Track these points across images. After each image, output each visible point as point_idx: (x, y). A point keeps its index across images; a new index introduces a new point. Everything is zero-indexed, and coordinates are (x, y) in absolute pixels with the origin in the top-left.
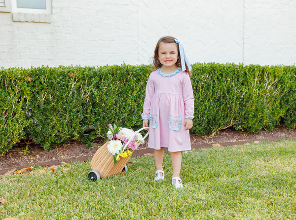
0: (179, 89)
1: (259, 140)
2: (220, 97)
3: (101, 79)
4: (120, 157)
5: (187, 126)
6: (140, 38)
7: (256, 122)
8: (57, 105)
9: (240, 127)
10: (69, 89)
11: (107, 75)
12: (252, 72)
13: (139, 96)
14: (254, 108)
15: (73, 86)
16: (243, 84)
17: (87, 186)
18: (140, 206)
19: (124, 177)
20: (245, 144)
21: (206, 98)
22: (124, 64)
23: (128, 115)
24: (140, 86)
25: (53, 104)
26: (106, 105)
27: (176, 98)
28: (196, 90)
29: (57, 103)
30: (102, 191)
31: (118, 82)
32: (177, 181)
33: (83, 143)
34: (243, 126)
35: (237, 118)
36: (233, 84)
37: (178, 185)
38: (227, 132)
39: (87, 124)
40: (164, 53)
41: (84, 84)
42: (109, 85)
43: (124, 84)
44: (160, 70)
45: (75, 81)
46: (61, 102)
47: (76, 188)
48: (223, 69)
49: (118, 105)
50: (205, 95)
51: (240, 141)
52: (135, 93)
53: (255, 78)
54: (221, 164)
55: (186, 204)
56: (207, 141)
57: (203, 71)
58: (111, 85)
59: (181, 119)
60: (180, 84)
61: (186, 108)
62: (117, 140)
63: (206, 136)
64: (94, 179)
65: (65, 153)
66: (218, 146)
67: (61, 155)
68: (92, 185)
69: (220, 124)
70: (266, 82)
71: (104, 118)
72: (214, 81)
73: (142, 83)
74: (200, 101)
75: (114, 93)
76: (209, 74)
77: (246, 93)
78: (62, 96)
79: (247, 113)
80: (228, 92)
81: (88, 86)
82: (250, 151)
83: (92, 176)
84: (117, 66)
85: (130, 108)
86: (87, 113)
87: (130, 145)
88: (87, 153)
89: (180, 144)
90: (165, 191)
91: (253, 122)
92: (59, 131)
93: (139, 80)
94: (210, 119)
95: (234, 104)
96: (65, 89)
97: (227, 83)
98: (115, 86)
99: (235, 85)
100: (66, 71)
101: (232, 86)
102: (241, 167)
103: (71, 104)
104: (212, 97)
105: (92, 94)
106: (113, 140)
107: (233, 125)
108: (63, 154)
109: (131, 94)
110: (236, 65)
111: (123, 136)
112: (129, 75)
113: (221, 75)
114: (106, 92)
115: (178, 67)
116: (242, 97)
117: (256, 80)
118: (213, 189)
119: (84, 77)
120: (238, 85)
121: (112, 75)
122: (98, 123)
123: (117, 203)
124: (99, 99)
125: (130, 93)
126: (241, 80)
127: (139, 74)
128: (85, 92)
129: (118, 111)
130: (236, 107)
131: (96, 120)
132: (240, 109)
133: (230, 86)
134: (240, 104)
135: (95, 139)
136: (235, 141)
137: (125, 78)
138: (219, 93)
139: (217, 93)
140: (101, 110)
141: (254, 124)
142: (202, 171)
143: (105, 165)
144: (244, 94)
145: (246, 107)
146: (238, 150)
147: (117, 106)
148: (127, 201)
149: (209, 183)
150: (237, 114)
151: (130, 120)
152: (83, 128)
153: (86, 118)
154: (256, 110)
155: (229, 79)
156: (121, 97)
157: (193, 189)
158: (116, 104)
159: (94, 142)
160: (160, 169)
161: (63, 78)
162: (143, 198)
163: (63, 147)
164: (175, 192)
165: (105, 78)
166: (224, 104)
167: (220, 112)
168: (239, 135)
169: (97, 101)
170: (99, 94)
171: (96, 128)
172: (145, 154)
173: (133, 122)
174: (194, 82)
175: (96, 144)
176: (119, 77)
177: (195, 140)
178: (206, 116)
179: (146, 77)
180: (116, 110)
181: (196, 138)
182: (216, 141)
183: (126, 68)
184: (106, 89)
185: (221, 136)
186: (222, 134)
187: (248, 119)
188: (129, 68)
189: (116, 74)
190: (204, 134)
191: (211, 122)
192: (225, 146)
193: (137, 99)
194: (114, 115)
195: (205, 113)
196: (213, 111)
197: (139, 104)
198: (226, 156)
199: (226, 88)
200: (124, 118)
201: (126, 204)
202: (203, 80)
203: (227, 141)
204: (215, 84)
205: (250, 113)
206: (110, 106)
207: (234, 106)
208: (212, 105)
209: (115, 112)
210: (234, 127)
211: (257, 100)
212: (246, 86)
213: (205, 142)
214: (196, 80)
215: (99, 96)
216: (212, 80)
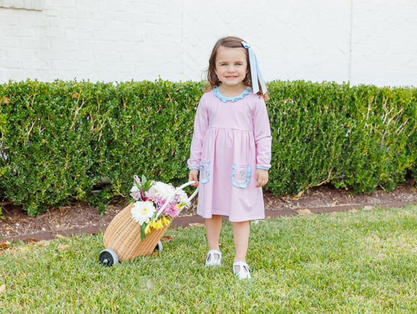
0: (248, 121)
1: (373, 205)
2: (312, 135)
3: (122, 102)
4: (151, 228)
5: (260, 181)
6: (185, 38)
7: (368, 175)
8: (50, 144)
9: (342, 184)
10: (70, 118)
11: (131, 96)
12: (363, 96)
13: (183, 131)
14: (365, 153)
15: (76, 113)
16: (348, 115)
17: (97, 274)
18: (182, 306)
19: (157, 260)
20: (350, 211)
21: (289, 136)
22: (160, 79)
23: (165, 161)
24: (184, 116)
25: (44, 141)
26: (130, 145)
27: (242, 137)
28: (274, 123)
29: (50, 140)
30: (121, 281)
31: (150, 108)
32: (242, 268)
33: (91, 205)
34: (347, 181)
35: (338, 169)
36: (333, 115)
37: (243, 274)
38: (321, 191)
39: (98, 174)
40: (225, 64)
41: (95, 111)
42: (135, 113)
43: (160, 112)
44: (217, 90)
45: (80, 105)
46: (57, 138)
47: (79, 276)
48: (318, 90)
49: (149, 145)
50: (287, 132)
51: (341, 205)
52: (176, 127)
53: (367, 106)
54: (313, 241)
55: (256, 304)
56: (289, 205)
57: (285, 93)
58: (139, 113)
59: (249, 169)
60: (249, 114)
61: (259, 151)
62: (147, 202)
63: (288, 197)
64: (109, 262)
65: (61, 221)
66: (306, 214)
67: (56, 224)
68: (105, 272)
69: (311, 178)
70: (385, 114)
71: (126, 164)
72: (302, 110)
73: (188, 111)
74: (280, 141)
75: (142, 125)
76: (296, 98)
77: (353, 130)
78: (59, 128)
79: (356, 163)
80: (325, 128)
81: (101, 113)
82: (358, 222)
83: (105, 258)
84: (149, 83)
85: (167, 151)
86: (98, 157)
87: (168, 210)
88: (97, 221)
89: (248, 209)
90: (222, 283)
91: (363, 177)
92: (52, 185)
93: (183, 105)
94: (296, 170)
95: (333, 147)
96: (63, 118)
97: (323, 112)
98: (144, 114)
99: (337, 117)
100: (66, 88)
101: (331, 118)
102: (343, 247)
103: (73, 142)
104: (299, 135)
105: (108, 126)
106: (139, 200)
107: (331, 181)
108: (59, 222)
109: (170, 128)
110: (337, 85)
111: (157, 194)
112: (167, 96)
113: (315, 100)
114: (130, 124)
115: (247, 85)
116: (347, 135)
117: (369, 109)
118: (298, 280)
119: (95, 99)
120: (340, 117)
121: (140, 96)
122: (117, 174)
123: (146, 301)
124: (119, 134)
125: (168, 125)
126: (346, 108)
127: (183, 97)
128: (96, 123)
129: (148, 154)
130: (336, 151)
131: (114, 169)
132: (344, 156)
133: (328, 118)
134: (343, 146)
135: (110, 199)
136: (333, 205)
137: (160, 102)
138: (311, 129)
139: (307, 128)
140: (121, 153)
141: (365, 180)
142: (281, 252)
143: (126, 241)
144: (349, 131)
145: (352, 151)
146: (339, 220)
147: (147, 147)
148: (161, 298)
149: (291, 272)
150: (338, 163)
151: (168, 170)
152: (92, 182)
153: (97, 164)
154: (369, 158)
155: (326, 107)
156: (154, 132)
157: (267, 280)
158: (145, 144)
159: (110, 204)
160: (215, 249)
161: (61, 100)
162: (187, 294)
163: (59, 211)
164: (238, 284)
165: (129, 101)
166: (317, 147)
167: (311, 159)
168: (341, 196)
169: (116, 138)
170: (118, 127)
171: (112, 182)
172: (190, 224)
173: (172, 172)
174: (271, 110)
175: (112, 206)
176: (151, 101)
177: (271, 202)
178: (289, 165)
179: (195, 101)
180: (145, 153)
181: (272, 199)
182: (304, 206)
183: (163, 85)
184: (130, 119)
185: (312, 198)
186: (314, 194)
187: (355, 171)
188: (167, 86)
189: (146, 96)
190: (285, 193)
191: (297, 175)
192: (318, 213)
193: (179, 136)
194: (142, 161)
195: (287, 160)
196: (300, 157)
197: (183, 144)
198: (320, 230)
199: (322, 121)
200: (158, 165)
201: (160, 303)
202: (286, 108)
203: (321, 206)
204: (305, 115)
205: (359, 161)
206: (136, 146)
207: (334, 150)
208: (299, 148)
209: (144, 156)
210: (333, 183)
211: (370, 140)
212: (352, 118)
213: (287, 206)
214: (274, 108)
215: (119, 129)
216: (300, 109)
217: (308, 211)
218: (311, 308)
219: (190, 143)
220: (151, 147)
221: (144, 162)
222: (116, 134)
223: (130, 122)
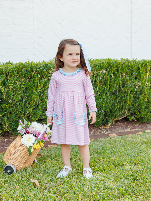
2: (116, 90)
3: (7, 76)
4: (35, 149)
6: (36, 34)
7: (148, 112)
9: (133, 118)
11: (13, 72)
12: (144, 67)
13: (43, 92)
14: (146, 100)
16: (136, 78)
17: (4, 179)
19: (36, 169)
20: (138, 133)
21: (103, 92)
22: (28, 62)
23: (33, 110)
24: (44, 83)
26: (13, 101)
28: (95, 85)
30: (19, 183)
31: (23, 79)
32: (88, 172)
34: (136, 116)
35: (131, 110)
36: (128, 78)
38: (121, 122)
42: (15, 82)
43: (29, 81)
48: (119, 64)
49: (24, 101)
50: (102, 90)
51: (133, 130)
52: (39, 89)
53: (146, 72)
54: (123, 154)
55: (101, 193)
56: (104, 132)
57: (100, 67)
58: (17, 82)
62: (30, 134)
63: (103, 127)
66: (114, 136)
69: (116, 115)
71: (11, 113)
72: (111, 76)
73: (45, 80)
74: (98, 95)
75: (19, 89)
76: (106, 69)
77: (139, 86)
79: (140, 105)
80: (123, 86)
82: (145, 140)
83: (8, 170)
84: (22, 64)
85: (34, 104)
90: (78, 181)
91: (145, 113)
93: (42, 77)
94: (107, 111)
95: (128, 97)
97: (122, 77)
98: (20, 83)
99: (130, 79)
101: (127, 81)
102: (140, 156)
104: (109, 91)
106: (25, 134)
107: (127, 116)
109: (36, 90)
110: (129, 60)
112: (33, 71)
113: (117, 70)
114: (12, 89)
116: (136, 90)
117: (148, 74)
120: (132, 79)
121: (17, 72)
122: (6, 118)
123: (38, 194)
124: (6, 95)
125: (35, 88)
126: (135, 74)
127: (42, 72)
129: (23, 106)
131: (4, 116)
132: (135, 102)
134: (134, 96)
135: (2, 133)
136: (129, 130)
137: (29, 75)
138: (115, 87)
139: (113, 87)
140: (8, 106)
141: (146, 115)
142: (107, 161)
144: (137, 87)
145: (139, 99)
146: (135, 140)
147: (22, 102)
149: (116, 173)
150: (131, 106)
151: (35, 115)
154: (148, 102)
155: (124, 74)
156: (26, 93)
157: (101, 178)
158: (21, 100)
164: (87, 182)
165: (11, 75)
166: (120, 97)
167: (116, 105)
168: (132, 125)
169: (4, 98)
170: (6, 91)
171: (3, 123)
172: (49, 146)
173: (38, 116)
174: (93, 77)
175: (2, 137)
176: (24, 74)
177: (93, 130)
178: (104, 108)
179: (49, 74)
180: (22, 106)
181: (94, 129)
182: (113, 132)
183: (30, 65)
184: (12, 86)
185: (116, 126)
186: (117, 124)
187: (141, 110)
188: (33, 65)
189: (21, 72)
190: (101, 125)
191: (108, 114)
192: (121, 136)
193: (41, 95)
194: (20, 111)
195: (103, 106)
196: (110, 103)
197: (43, 99)
198: (125, 146)
199: (122, 83)
200: (29, 112)
201: (46, 195)
202: (101, 76)
203: (122, 131)
204: (112, 79)
205: (142, 104)
206: (16, 102)
207: (129, 99)
208: (109, 98)
209: (21, 108)
210: (128, 117)
211: (148, 92)
212: (138, 80)
213: (103, 132)
214: (95, 75)
215: (6, 92)
216: (109, 76)
217: (114, 134)
218: (132, 194)
219: (47, 98)
220: (25, 102)
221: (21, 111)
222: (5, 95)
223: (12, 88)
